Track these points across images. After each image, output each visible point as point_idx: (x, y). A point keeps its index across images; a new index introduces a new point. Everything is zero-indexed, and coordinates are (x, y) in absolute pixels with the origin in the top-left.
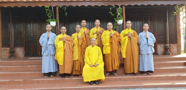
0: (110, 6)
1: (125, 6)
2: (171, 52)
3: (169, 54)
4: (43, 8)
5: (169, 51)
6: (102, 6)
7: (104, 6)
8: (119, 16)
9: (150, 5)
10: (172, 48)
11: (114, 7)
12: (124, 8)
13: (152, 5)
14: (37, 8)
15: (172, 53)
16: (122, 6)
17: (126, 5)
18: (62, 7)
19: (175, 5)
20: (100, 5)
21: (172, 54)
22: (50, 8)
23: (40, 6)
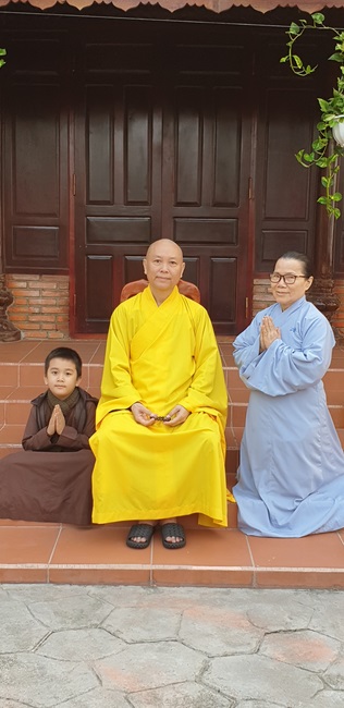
11: (319, 18)
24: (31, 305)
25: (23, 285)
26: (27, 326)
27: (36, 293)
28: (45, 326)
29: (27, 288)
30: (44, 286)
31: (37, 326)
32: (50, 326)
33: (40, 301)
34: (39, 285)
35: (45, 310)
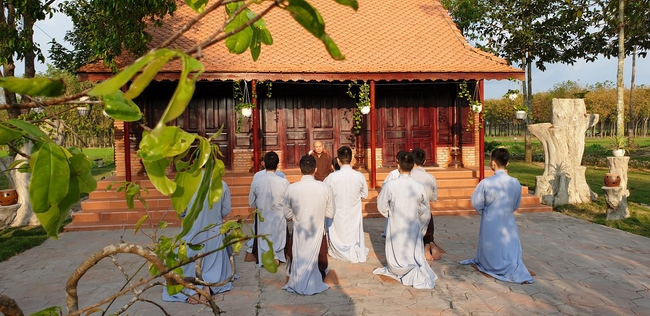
0: (350, 82)
1: (376, 82)
4: (230, 83)
6: (335, 81)
7: (338, 82)
8: (364, 99)
9: (418, 81)
10: (464, 154)
11: (356, 82)
12: (373, 84)
13: (422, 79)
14: (218, 83)
16: (368, 82)
17: (377, 80)
18: (265, 83)
19: (461, 81)
20: (331, 80)
22: (242, 82)
23: (224, 79)
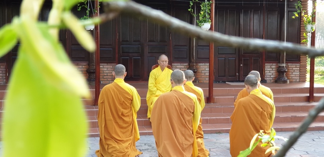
2: (288, 79)
3: (285, 82)
5: (286, 76)
10: (290, 71)
15: (291, 80)
21: (291, 82)
24: (104, 73)
25: (102, 67)
26: (103, 79)
27: (106, 69)
28: (109, 79)
29: (103, 68)
30: (108, 67)
31: (106, 79)
32: (110, 79)
33: (107, 72)
34: (106, 67)
35: (108, 74)
